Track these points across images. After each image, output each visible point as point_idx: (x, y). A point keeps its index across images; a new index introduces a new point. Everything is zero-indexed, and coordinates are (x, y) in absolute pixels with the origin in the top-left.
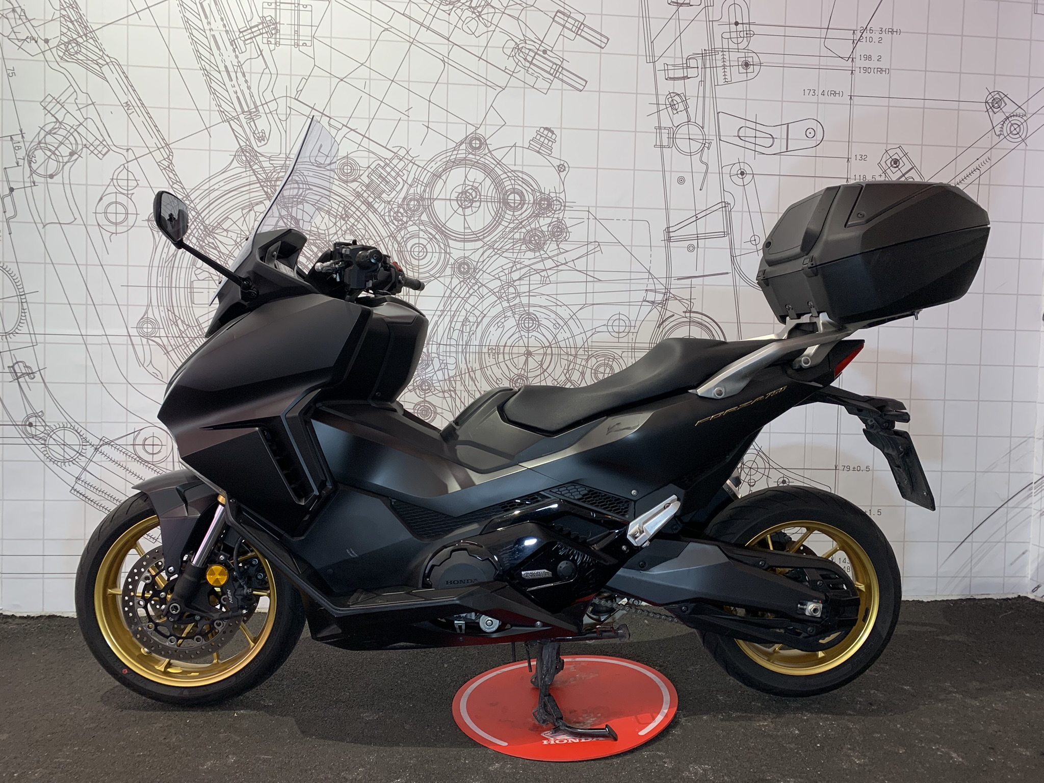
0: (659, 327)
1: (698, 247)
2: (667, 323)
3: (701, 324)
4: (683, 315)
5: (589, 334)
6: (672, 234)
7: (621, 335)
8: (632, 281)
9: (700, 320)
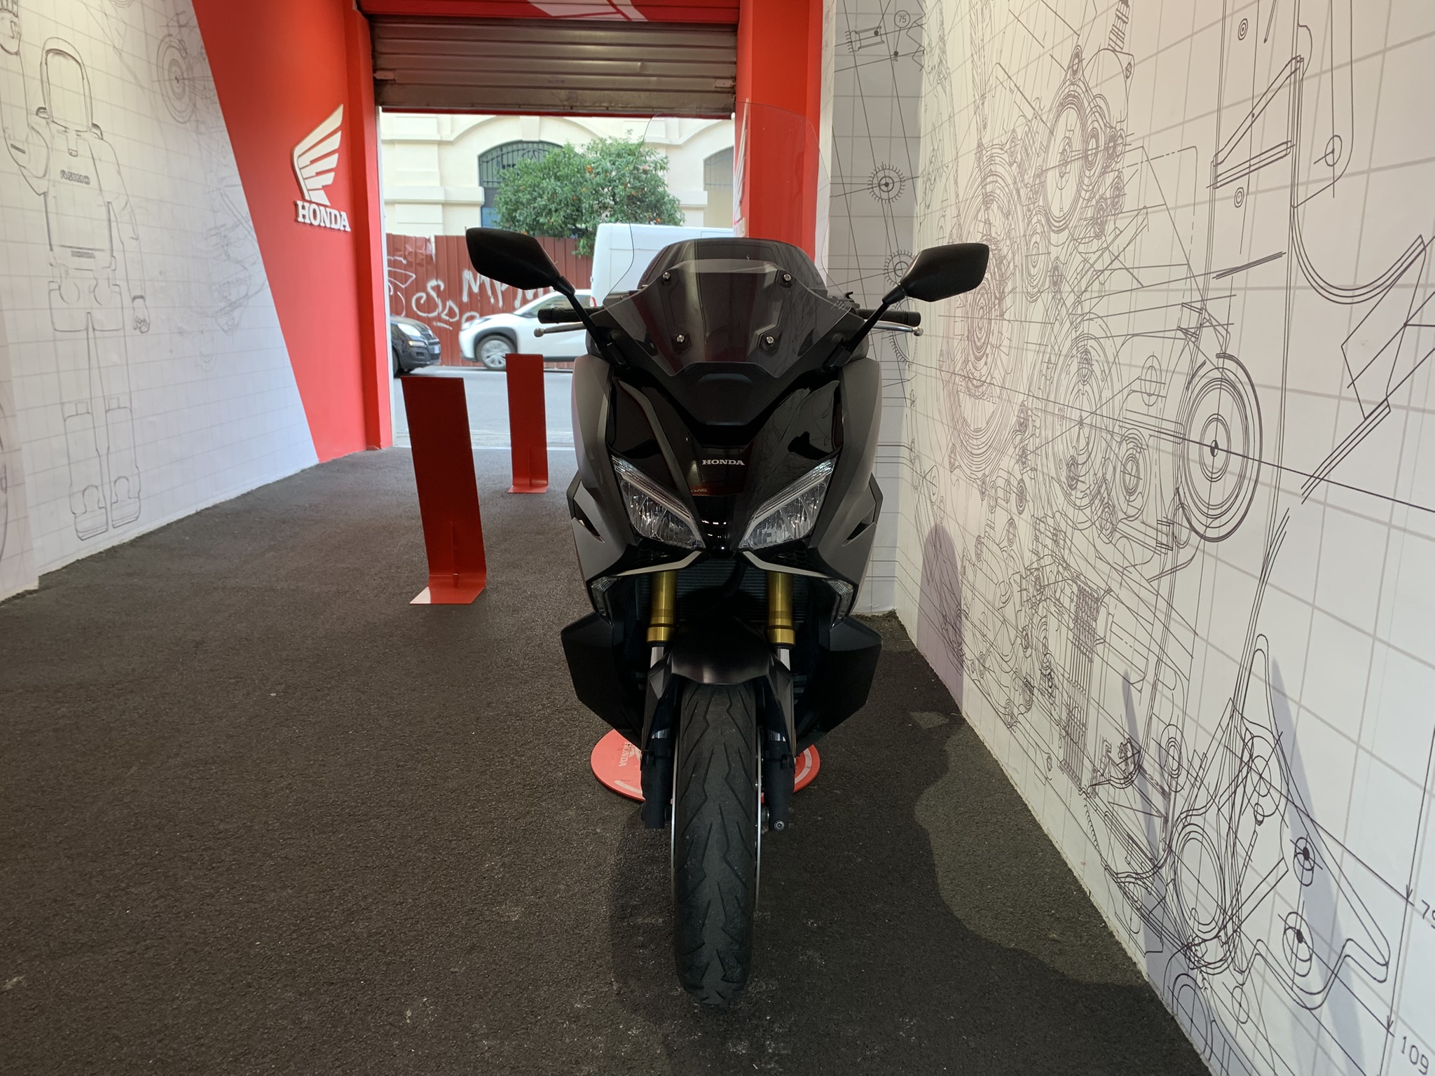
0: (1187, 388)
1: (1248, 194)
2: (1196, 379)
3: (1234, 387)
4: (1215, 360)
5: (1126, 392)
6: (1221, 169)
7: (1153, 398)
8: (1172, 285)
9: (1232, 377)
